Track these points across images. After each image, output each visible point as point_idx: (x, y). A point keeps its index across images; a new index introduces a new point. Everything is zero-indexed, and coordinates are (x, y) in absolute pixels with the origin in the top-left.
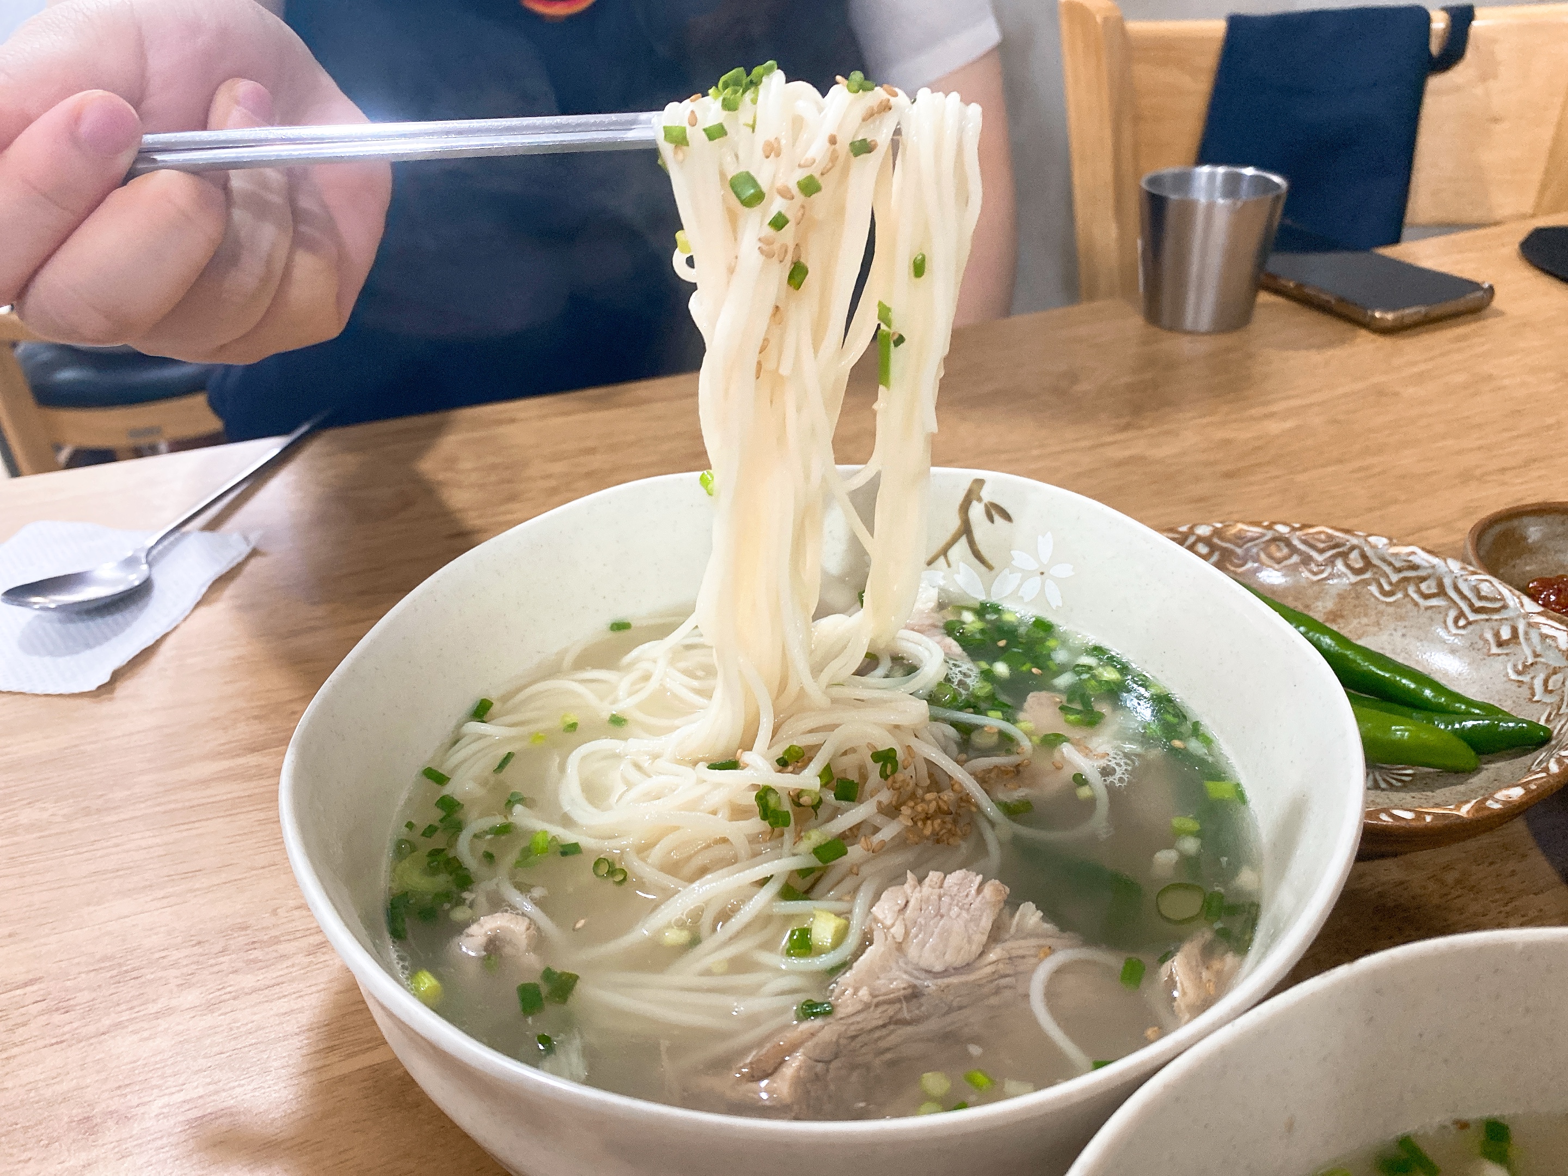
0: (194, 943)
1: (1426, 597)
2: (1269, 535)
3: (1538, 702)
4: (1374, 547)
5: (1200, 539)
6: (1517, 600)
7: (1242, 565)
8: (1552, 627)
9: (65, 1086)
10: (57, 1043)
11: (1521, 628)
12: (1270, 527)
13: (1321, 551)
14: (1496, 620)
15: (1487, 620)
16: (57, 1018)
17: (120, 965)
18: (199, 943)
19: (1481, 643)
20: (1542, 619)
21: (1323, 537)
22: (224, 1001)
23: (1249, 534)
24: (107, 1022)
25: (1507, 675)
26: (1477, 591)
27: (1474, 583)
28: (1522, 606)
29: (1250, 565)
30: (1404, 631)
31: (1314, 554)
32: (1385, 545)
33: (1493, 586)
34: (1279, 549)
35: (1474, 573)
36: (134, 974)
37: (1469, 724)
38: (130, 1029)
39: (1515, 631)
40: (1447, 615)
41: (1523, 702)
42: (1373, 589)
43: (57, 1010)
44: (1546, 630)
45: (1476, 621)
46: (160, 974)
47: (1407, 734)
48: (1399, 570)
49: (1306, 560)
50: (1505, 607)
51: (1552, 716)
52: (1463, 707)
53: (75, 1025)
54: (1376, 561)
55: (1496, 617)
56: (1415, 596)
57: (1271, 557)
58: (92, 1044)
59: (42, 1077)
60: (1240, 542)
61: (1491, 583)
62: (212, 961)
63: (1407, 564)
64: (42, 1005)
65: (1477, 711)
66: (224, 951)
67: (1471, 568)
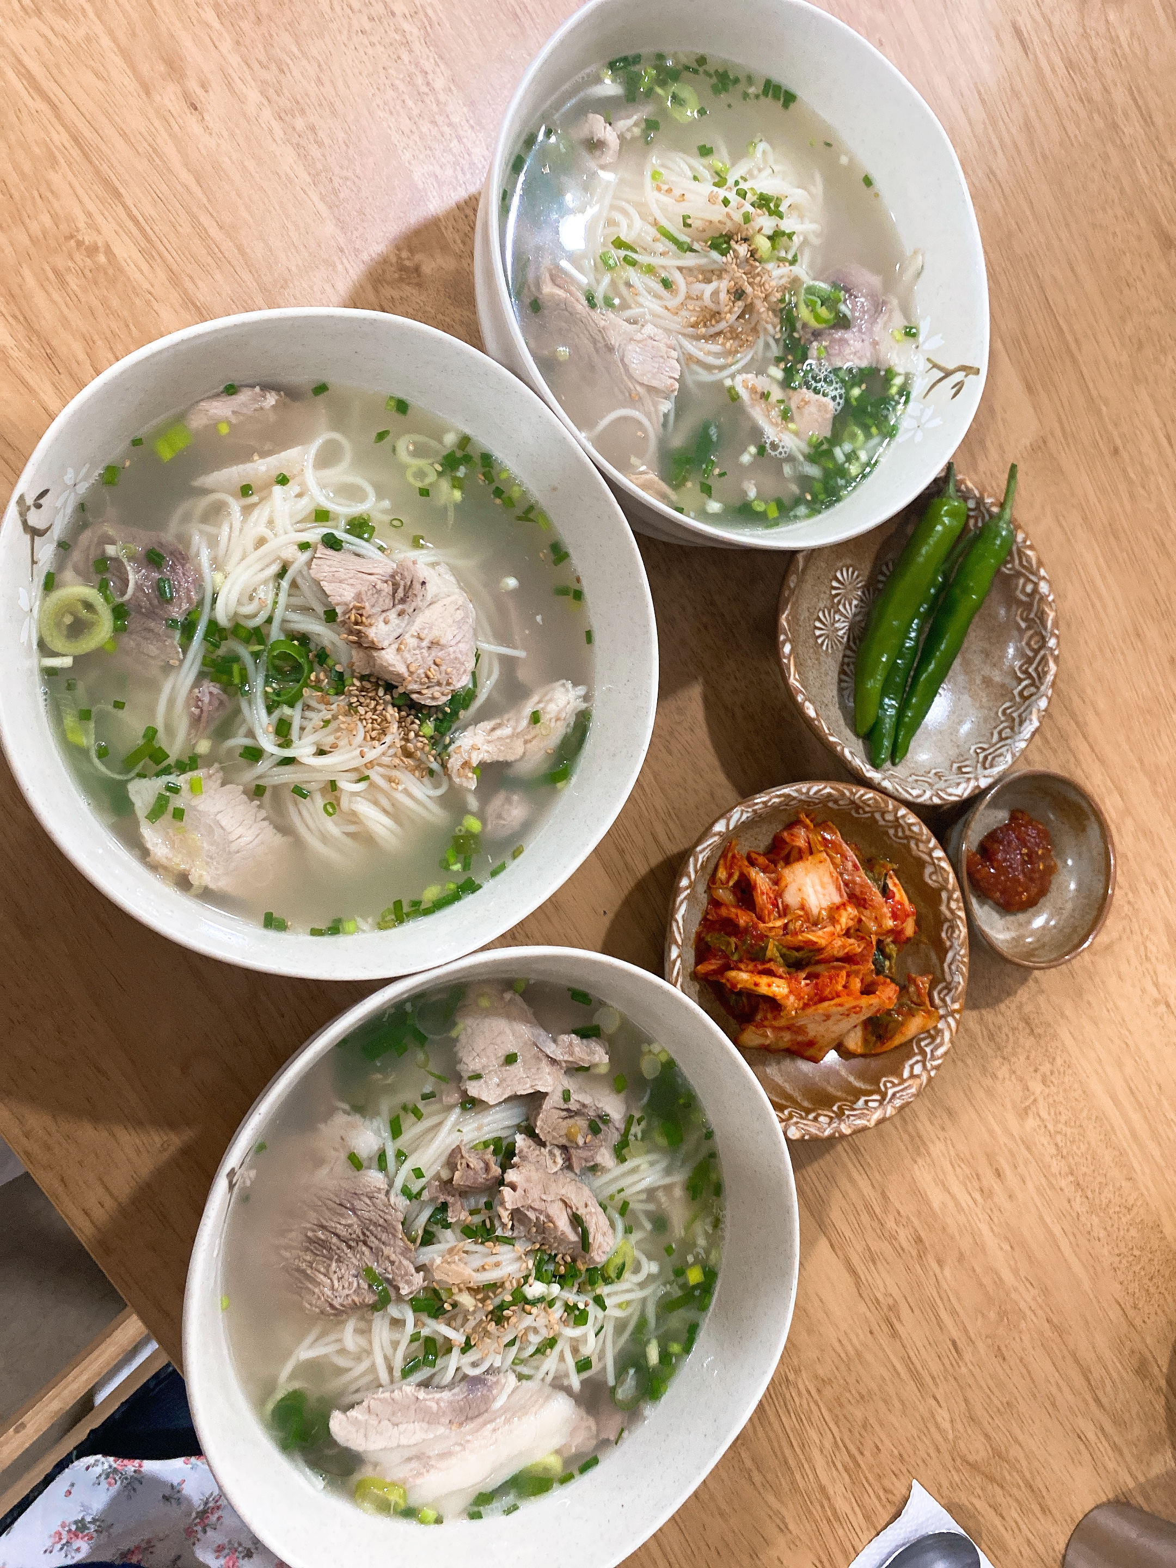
1: (1000, 733)
2: (1047, 635)
4: (1038, 700)
5: (1036, 585)
7: (1022, 619)
11: (968, 776)
12: (1053, 635)
13: (1036, 670)
14: (977, 765)
15: (978, 762)
19: (963, 760)
21: (1046, 668)
23: (1045, 621)
25: (936, 769)
26: (1000, 756)
27: (1005, 752)
28: (984, 776)
29: (1023, 623)
31: (1034, 666)
32: (1039, 706)
34: (1037, 642)
40: (985, 743)
42: (1008, 704)
45: (978, 756)
49: (1030, 661)
50: (985, 769)
54: (1027, 703)
55: (979, 765)
56: (1000, 726)
57: (1030, 638)
60: (1039, 615)
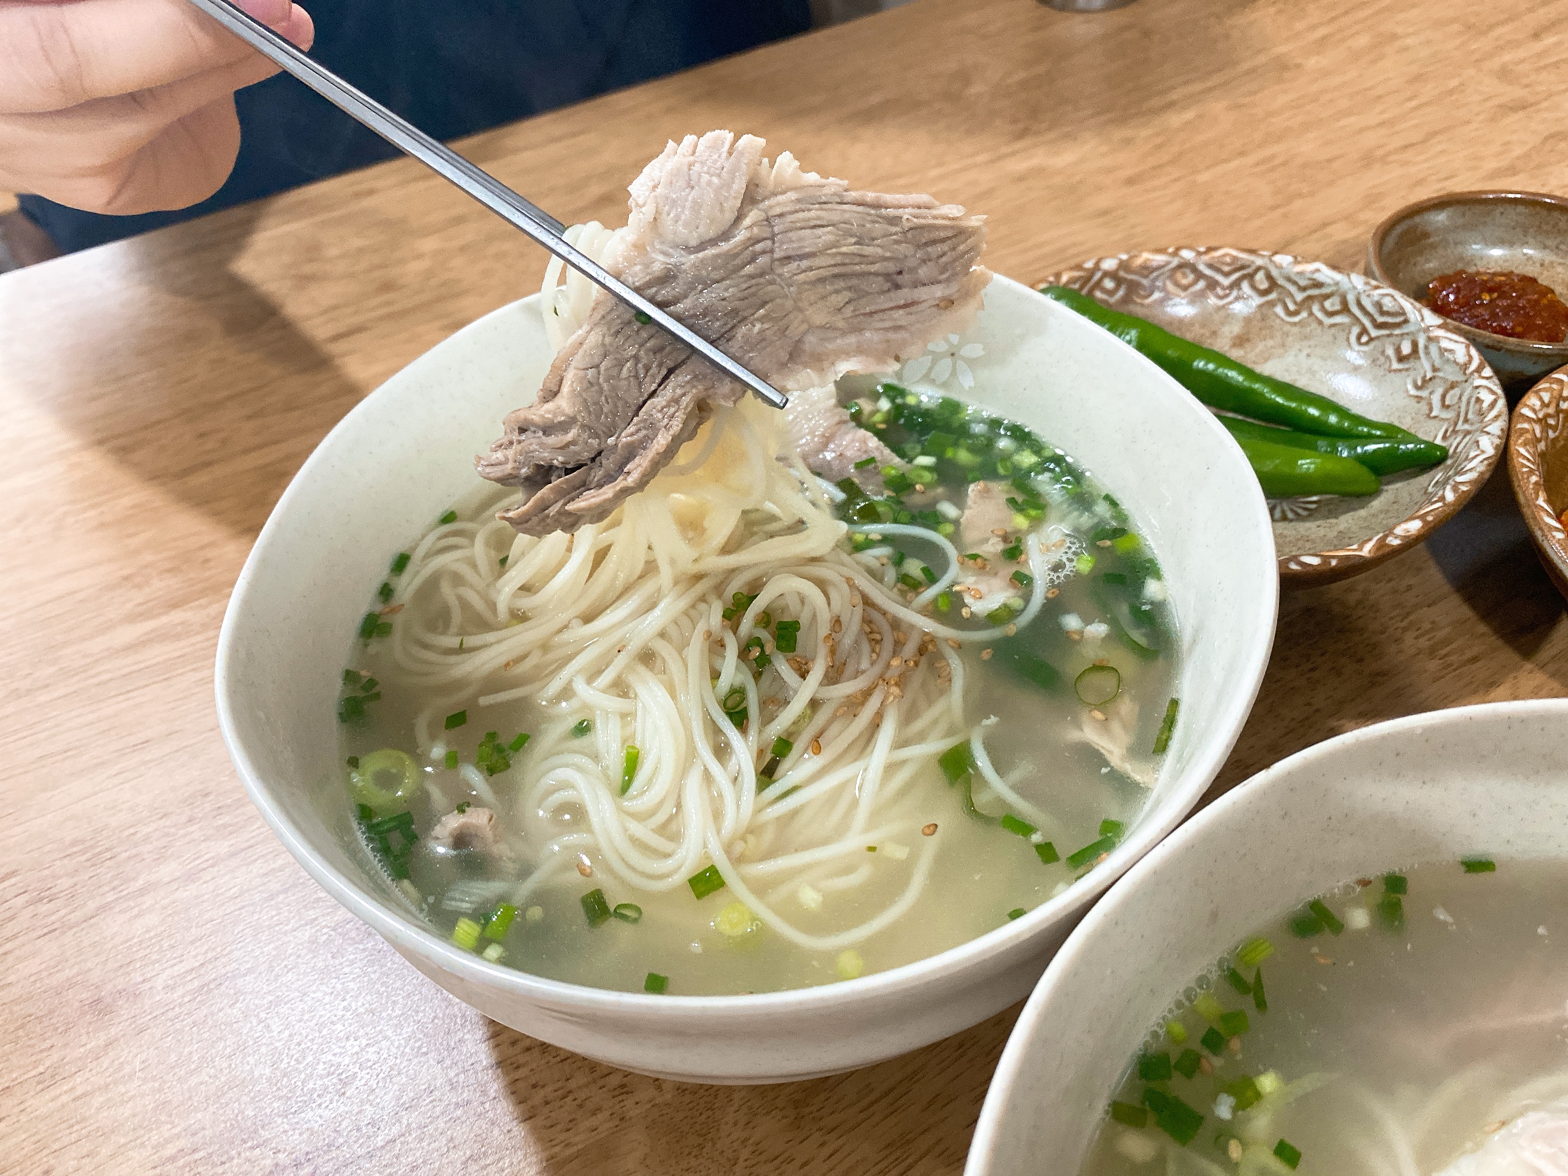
0: (159, 816)
1: (1330, 314)
2: (1175, 262)
3: (1435, 417)
4: (1279, 267)
5: (1106, 274)
6: (1417, 313)
7: (1148, 297)
8: (1451, 340)
9: (68, 973)
10: (50, 932)
11: (1422, 343)
12: (1175, 254)
13: (1227, 275)
14: (1397, 335)
15: (1388, 336)
16: (43, 908)
17: (92, 847)
18: (165, 815)
19: (1382, 359)
20: (1441, 333)
21: (1228, 259)
22: (204, 869)
23: (1155, 264)
24: (92, 905)
25: (1407, 391)
26: (1379, 305)
27: (1376, 299)
28: (1423, 320)
29: (1157, 295)
30: (1308, 351)
31: (1220, 278)
32: (1290, 264)
33: (1395, 300)
34: (1185, 275)
35: (1377, 288)
36: (108, 855)
37: (1371, 447)
38: (117, 910)
39: (1415, 345)
40: (1350, 333)
41: (1422, 418)
42: (1279, 310)
43: (41, 900)
44: (1445, 344)
45: (1378, 338)
46: (134, 851)
47: (1312, 466)
48: (1303, 289)
49: (1212, 285)
50: (1406, 321)
51: (1448, 434)
52: (1365, 430)
53: (63, 912)
54: (1281, 281)
55: (1397, 332)
56: (1320, 315)
57: (1177, 284)
58: (83, 929)
59: (43, 966)
60: (1146, 272)
61: (1393, 297)
62: (181, 832)
63: (1311, 282)
64: (25, 897)
65: (1378, 433)
66: (190, 820)
67: (1374, 283)
